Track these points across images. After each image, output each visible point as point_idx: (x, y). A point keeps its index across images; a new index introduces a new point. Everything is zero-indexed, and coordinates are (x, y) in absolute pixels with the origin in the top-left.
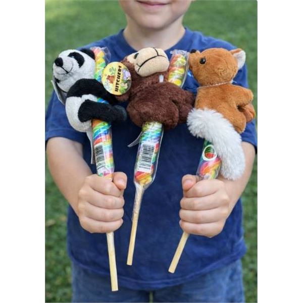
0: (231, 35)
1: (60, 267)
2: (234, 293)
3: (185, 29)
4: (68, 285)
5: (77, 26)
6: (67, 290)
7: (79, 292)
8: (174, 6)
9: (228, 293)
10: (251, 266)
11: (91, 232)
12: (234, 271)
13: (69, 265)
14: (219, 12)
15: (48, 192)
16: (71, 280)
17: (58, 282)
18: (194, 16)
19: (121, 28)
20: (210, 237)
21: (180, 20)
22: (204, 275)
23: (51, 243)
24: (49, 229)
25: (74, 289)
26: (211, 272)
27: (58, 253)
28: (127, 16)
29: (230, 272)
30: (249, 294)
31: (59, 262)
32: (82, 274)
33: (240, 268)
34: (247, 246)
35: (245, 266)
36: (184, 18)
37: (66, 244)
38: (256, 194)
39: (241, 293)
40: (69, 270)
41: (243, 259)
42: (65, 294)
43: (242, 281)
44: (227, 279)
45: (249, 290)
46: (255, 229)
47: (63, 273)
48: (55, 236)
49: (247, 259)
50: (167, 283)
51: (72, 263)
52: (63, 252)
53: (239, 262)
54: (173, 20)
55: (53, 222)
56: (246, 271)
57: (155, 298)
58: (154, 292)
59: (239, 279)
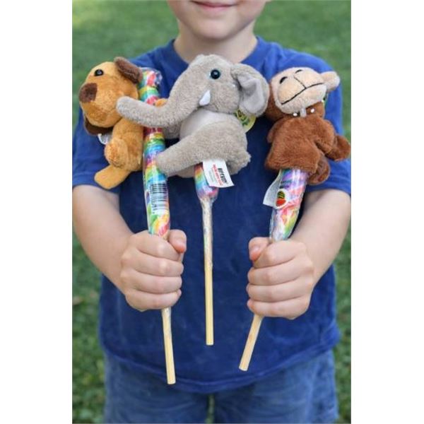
0: (320, 48)
1: (88, 360)
2: (323, 395)
3: (257, 38)
4: (100, 385)
5: (111, 34)
6: (99, 392)
7: (114, 394)
9: (315, 395)
12: (324, 367)
13: (101, 357)
14: (304, 17)
15: (75, 261)
16: (104, 377)
18: (269, 22)
20: (293, 319)
21: (250, 27)
24: (76, 308)
26: (292, 368)
27: (85, 342)
28: (178, 21)
29: (317, 367)
30: (344, 397)
31: (86, 353)
32: (119, 370)
33: (331, 362)
34: (340, 332)
35: (337, 359)
36: (256, 24)
37: (97, 330)
38: (349, 262)
39: (332, 395)
41: (335, 350)
42: (95, 396)
43: (333, 380)
44: (314, 376)
46: (348, 310)
47: (92, 368)
48: (81, 319)
49: (341, 349)
52: (93, 340)
53: (330, 353)
54: (241, 27)
55: (78, 300)
56: (339, 366)
57: (216, 404)
58: (216, 395)
59: (330, 377)
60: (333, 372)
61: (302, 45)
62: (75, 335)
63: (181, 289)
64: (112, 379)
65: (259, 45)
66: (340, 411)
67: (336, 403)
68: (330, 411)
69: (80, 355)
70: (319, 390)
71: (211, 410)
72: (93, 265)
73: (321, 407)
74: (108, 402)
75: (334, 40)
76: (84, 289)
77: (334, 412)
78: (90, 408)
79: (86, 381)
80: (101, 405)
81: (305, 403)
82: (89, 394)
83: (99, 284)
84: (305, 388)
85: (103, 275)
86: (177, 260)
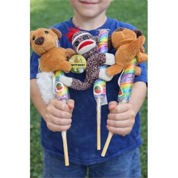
1: (36, 152)
2: (135, 167)
3: (107, 17)
4: (41, 162)
5: (46, 16)
6: (40, 165)
8: (101, 4)
9: (131, 167)
10: (144, 151)
11: (54, 132)
12: (135, 154)
13: (42, 151)
16: (43, 159)
21: (104, 12)
22: (118, 157)
23: (32, 138)
25: (44, 164)
26: (122, 155)
27: (35, 144)
28: (74, 10)
30: (144, 167)
31: (35, 149)
35: (141, 151)
37: (39, 139)
38: (147, 111)
40: (41, 154)
41: (140, 148)
42: (39, 167)
44: (131, 159)
45: (143, 165)
46: (146, 131)
47: (38, 155)
49: (142, 147)
50: (97, 161)
51: (43, 149)
52: (38, 144)
53: (138, 149)
54: (100, 12)
55: (32, 127)
56: (141, 154)
57: (90, 170)
59: (137, 159)
60: (139, 157)
61: (126, 20)
62: (31, 141)
63: (71, 124)
65: (108, 20)
66: (142, 173)
67: (140, 170)
68: (138, 173)
69: (33, 149)
71: (88, 173)
73: (133, 172)
74: (44, 169)
76: (34, 122)
77: (139, 174)
78: (37, 172)
79: (35, 160)
80: (42, 171)
81: (127, 170)
82: (37, 166)
83: (40, 120)
84: (127, 163)
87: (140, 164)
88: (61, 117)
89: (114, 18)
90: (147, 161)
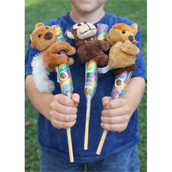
0: (132, 16)
1: (33, 149)
2: (133, 164)
3: (105, 12)
4: (38, 160)
5: (43, 10)
6: (37, 163)
9: (130, 164)
10: (143, 148)
11: (59, 129)
13: (38, 148)
15: (26, 106)
16: (39, 157)
17: (32, 158)
19: (68, 12)
20: (120, 132)
22: (116, 154)
23: (28, 135)
24: (27, 127)
25: (41, 162)
26: (120, 152)
27: (32, 141)
30: (142, 165)
31: (32, 146)
33: (136, 150)
34: (141, 137)
35: (139, 149)
38: (146, 107)
39: (137, 164)
40: (38, 151)
41: (138, 145)
42: (36, 165)
44: (129, 156)
45: (142, 162)
47: (35, 152)
48: (30, 131)
52: (35, 141)
53: (136, 146)
56: (140, 151)
57: (87, 167)
58: (87, 164)
59: (136, 156)
60: (138, 154)
61: (124, 15)
62: (26, 138)
63: (76, 120)
64: (43, 157)
70: (132, 162)
72: (35, 108)
75: (138, 12)
76: (31, 119)
78: (34, 169)
80: (38, 168)
82: (33, 164)
83: (37, 117)
84: (125, 161)
85: (39, 113)
86: (75, 107)
87: (139, 161)
88: (66, 114)
89: (112, 13)
90: (146, 158)
